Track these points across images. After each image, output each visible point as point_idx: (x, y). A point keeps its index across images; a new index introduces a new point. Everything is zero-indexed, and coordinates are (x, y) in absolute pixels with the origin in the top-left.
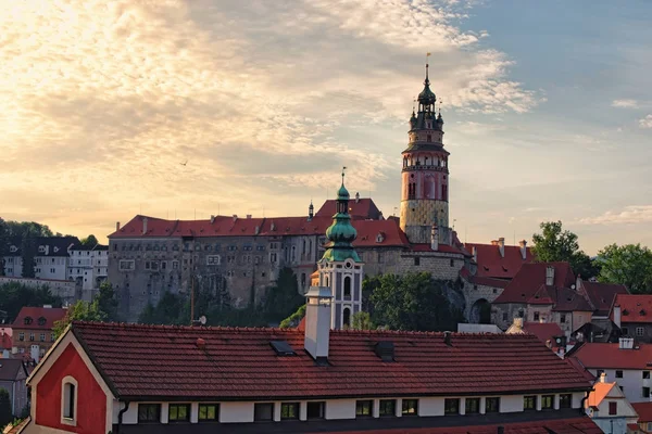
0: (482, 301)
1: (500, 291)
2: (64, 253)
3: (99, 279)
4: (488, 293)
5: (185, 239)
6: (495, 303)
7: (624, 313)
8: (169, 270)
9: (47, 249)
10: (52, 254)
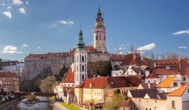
0: (116, 66)
1: (121, 62)
2: (15, 64)
3: (23, 70)
4: (117, 63)
5: (42, 58)
6: (120, 65)
7: (156, 64)
8: (38, 66)
9: (11, 64)
10: (12, 65)
